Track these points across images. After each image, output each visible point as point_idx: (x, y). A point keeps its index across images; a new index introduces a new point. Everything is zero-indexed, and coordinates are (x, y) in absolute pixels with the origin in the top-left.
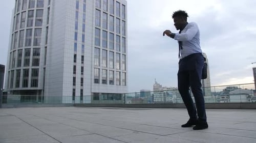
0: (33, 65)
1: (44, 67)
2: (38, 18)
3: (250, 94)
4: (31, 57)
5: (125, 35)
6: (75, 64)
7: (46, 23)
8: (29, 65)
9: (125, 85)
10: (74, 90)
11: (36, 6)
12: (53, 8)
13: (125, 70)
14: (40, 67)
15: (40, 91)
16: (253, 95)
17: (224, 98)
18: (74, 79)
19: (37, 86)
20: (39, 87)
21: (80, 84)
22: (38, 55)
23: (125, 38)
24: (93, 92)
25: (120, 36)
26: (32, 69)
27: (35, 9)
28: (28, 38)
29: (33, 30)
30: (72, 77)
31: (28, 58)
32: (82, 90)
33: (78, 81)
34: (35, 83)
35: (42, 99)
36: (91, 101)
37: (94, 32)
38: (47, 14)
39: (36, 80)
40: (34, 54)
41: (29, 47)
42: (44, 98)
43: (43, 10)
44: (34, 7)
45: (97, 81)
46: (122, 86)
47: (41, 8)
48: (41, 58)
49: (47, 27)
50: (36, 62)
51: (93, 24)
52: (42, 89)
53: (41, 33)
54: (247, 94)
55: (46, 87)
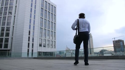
0: (6, 36)
1: (12, 37)
2: (10, 11)
3: (113, 53)
4: (5, 32)
5: (55, 22)
6: (29, 36)
7: (14, 14)
8: (3, 36)
9: (55, 48)
10: (28, 50)
11: (9, 5)
12: (18, 6)
13: (55, 40)
14: (10, 37)
15: (9, 50)
16: (114, 54)
17: (100, 55)
18: (29, 44)
19: (8, 48)
20: (9, 48)
21: (32, 47)
22: (9, 31)
23: (55, 24)
24: (38, 51)
25: (53, 22)
26: (5, 38)
27: (8, 6)
28: (4, 21)
29: (7, 17)
30: (28, 43)
31: (3, 32)
32: (32, 50)
33: (31, 45)
34: (6, 46)
35: (10, 55)
36: (38, 56)
37: (40, 20)
38: (15, 9)
39: (7, 44)
40: (7, 30)
41: (4, 26)
42: (11, 54)
43: (13, 7)
44: (8, 5)
45: (40, 45)
46: (53, 48)
47: (12, 6)
48: (11, 32)
49: (15, 16)
50: (8, 35)
51: (39, 16)
52: (10, 49)
53: (11, 19)
54: (111, 53)
55: (13, 48)
